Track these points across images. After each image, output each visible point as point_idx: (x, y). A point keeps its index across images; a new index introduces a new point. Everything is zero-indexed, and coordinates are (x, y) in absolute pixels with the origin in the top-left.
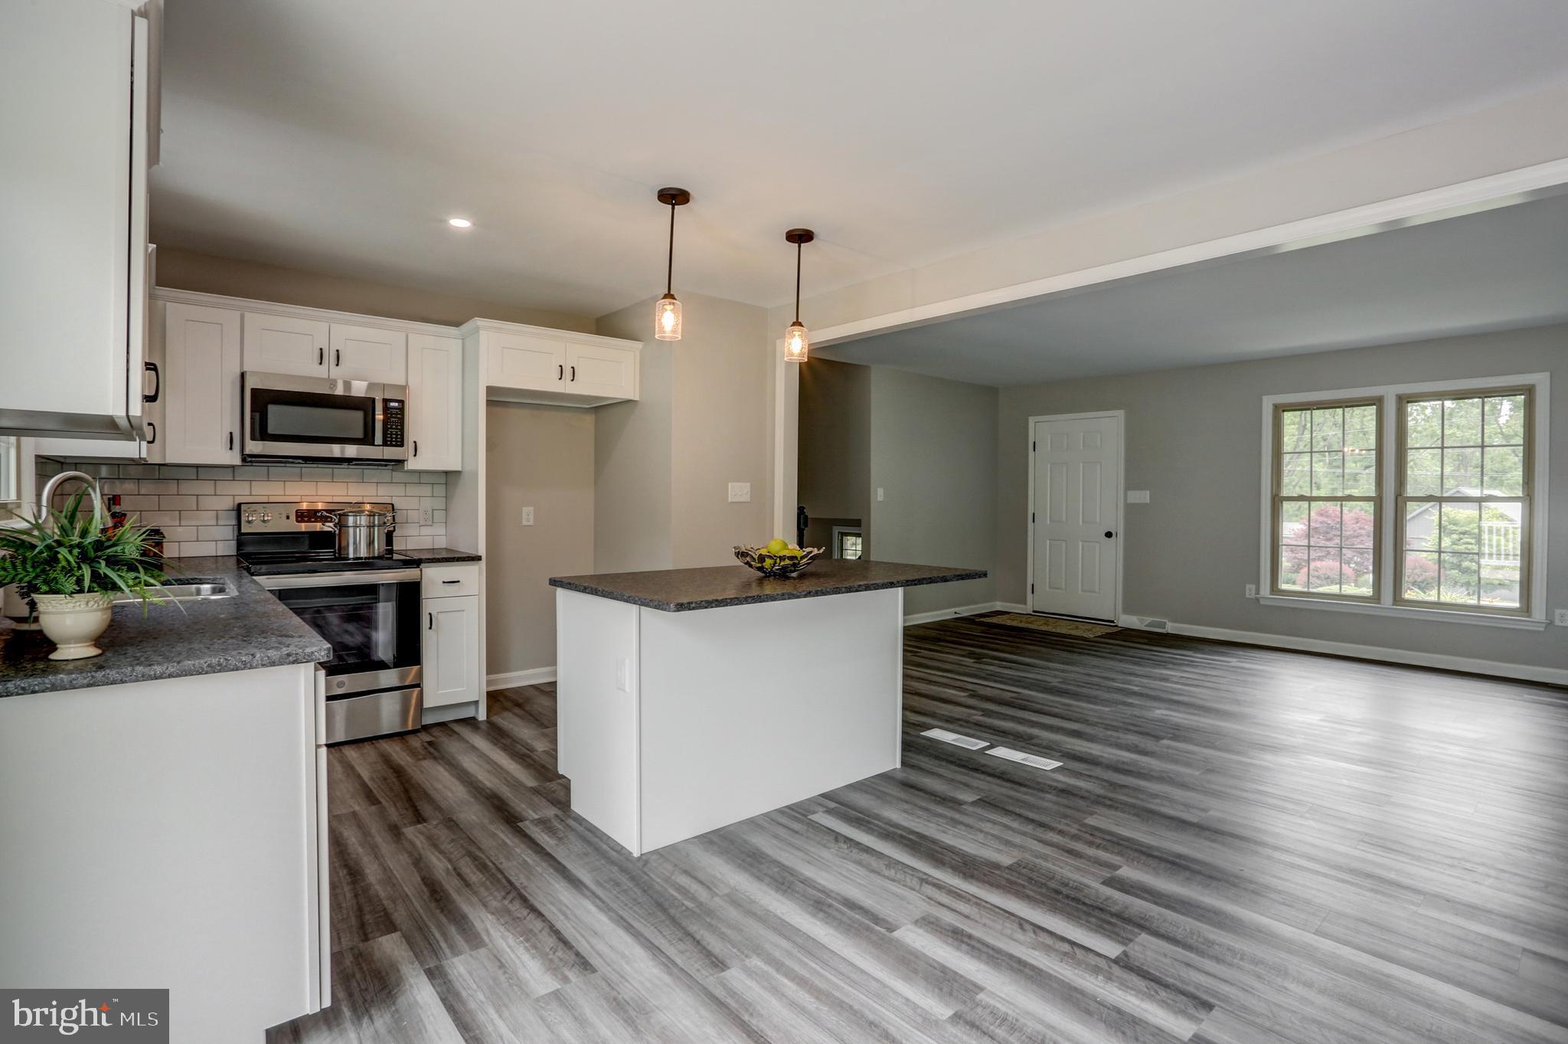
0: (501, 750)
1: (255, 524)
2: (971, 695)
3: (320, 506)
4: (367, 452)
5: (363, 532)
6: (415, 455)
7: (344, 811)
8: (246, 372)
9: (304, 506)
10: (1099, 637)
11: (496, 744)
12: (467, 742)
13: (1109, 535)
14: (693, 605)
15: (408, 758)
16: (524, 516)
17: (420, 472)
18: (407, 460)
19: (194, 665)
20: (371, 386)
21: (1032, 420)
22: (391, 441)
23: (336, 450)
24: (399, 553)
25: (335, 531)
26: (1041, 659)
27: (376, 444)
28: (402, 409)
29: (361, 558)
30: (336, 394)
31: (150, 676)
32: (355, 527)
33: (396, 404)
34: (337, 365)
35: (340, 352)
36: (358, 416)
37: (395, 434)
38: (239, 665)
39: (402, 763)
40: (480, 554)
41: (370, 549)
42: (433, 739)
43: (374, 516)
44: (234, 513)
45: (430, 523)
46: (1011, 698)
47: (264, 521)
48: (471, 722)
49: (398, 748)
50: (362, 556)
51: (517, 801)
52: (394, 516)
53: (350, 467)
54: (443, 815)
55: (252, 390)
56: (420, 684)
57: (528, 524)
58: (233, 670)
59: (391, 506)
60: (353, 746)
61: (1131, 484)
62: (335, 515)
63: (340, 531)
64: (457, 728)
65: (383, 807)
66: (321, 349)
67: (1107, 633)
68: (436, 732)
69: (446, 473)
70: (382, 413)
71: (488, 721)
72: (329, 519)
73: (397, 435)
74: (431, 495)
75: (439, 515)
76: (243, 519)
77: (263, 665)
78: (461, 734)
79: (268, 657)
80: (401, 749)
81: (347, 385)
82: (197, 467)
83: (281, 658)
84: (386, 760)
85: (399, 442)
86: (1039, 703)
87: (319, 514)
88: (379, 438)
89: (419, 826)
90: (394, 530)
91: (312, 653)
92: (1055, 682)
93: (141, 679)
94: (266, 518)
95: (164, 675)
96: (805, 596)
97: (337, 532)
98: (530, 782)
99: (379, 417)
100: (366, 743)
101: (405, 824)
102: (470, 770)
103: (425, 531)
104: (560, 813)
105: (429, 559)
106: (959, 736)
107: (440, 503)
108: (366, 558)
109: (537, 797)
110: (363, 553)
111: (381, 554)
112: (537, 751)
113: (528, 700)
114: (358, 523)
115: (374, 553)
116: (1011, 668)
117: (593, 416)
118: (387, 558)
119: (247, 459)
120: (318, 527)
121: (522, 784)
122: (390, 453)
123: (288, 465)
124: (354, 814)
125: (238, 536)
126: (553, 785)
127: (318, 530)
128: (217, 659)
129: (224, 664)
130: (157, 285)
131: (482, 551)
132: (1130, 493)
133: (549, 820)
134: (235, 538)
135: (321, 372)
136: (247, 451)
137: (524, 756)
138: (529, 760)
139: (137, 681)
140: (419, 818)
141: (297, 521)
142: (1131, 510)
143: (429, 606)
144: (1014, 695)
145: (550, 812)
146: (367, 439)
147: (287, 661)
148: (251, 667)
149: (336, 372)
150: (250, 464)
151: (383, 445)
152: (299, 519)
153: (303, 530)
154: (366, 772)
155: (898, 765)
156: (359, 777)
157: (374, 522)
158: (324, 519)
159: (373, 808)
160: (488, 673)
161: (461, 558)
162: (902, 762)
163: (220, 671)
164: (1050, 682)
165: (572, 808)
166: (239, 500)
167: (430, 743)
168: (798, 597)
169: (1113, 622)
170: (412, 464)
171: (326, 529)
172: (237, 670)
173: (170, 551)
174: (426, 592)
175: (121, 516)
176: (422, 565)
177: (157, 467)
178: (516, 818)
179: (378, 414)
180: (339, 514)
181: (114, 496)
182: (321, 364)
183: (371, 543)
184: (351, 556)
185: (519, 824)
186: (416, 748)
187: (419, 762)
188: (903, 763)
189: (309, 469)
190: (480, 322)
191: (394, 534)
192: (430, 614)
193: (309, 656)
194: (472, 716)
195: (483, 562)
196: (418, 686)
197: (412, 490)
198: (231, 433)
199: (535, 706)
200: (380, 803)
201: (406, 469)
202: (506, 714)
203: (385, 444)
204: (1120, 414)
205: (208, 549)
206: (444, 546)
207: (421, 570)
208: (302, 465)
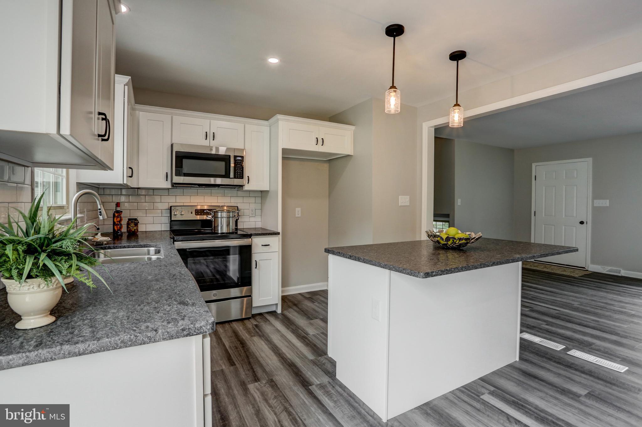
0: (292, 333)
1: (178, 217)
2: (530, 310)
3: (206, 208)
4: (226, 181)
5: (225, 221)
6: (248, 183)
7: (218, 369)
8: (173, 143)
9: (199, 208)
10: (581, 276)
11: (288, 329)
12: (274, 326)
13: (582, 223)
14: (434, 273)
15: (247, 335)
16: (296, 212)
17: (250, 191)
18: (245, 185)
19: (110, 342)
20: (228, 149)
21: (534, 165)
22: (238, 176)
23: (212, 181)
24: (241, 230)
25: (212, 220)
26: (557, 288)
27: (231, 177)
28: (242, 161)
29: (224, 233)
30: (212, 153)
31: (75, 353)
32: (222, 218)
33: (240, 158)
34: (213, 140)
35: (215, 134)
36: (223, 164)
37: (239, 173)
38: (146, 339)
39: (244, 338)
40: (279, 231)
41: (228, 227)
42: (257, 323)
43: (230, 212)
44: (169, 211)
45: (254, 215)
46: (556, 313)
47: (181, 214)
48: (273, 313)
49: (241, 328)
50: (224, 232)
51: (305, 369)
52: (238, 213)
53: (219, 189)
54: (268, 377)
55: (176, 152)
56: (251, 295)
57: (299, 216)
58: (141, 344)
59: (237, 207)
60: (221, 325)
61: (596, 196)
62: (212, 212)
63: (214, 219)
64: (268, 317)
65: (237, 368)
66: (206, 132)
67: (585, 275)
68: (258, 318)
69: (262, 192)
70: (233, 163)
71: (282, 314)
72: (210, 214)
73: (240, 173)
74: (254, 202)
75: (258, 212)
76: (173, 213)
77: (164, 339)
78: (270, 320)
79: (168, 332)
80: (243, 328)
81: (217, 149)
82: (154, 189)
83: (178, 332)
84: (236, 334)
85: (241, 176)
86: (576, 318)
87: (205, 211)
88: (232, 175)
89: (256, 384)
90: (238, 219)
91: (201, 327)
92: (576, 304)
93: (68, 356)
94: (182, 213)
95: (87, 352)
96: (492, 265)
97: (213, 220)
98: (311, 357)
99: (232, 165)
100: (226, 324)
101: (249, 382)
102: (277, 345)
103: (252, 219)
104: (331, 381)
105: (255, 234)
106: (542, 339)
107: (259, 206)
108: (226, 233)
109: (316, 367)
110: (225, 230)
111: (233, 231)
112: (309, 334)
113: (299, 302)
114: (223, 216)
115: (230, 231)
116: (543, 294)
117: (328, 164)
118: (235, 233)
119: (175, 185)
120: (205, 217)
121: (306, 357)
122: (237, 182)
123: (192, 188)
124: (222, 371)
125: (170, 222)
126: (322, 359)
127: (205, 219)
128: (129, 336)
129: (134, 340)
130: (135, 104)
131: (280, 230)
132: (595, 201)
133: (326, 386)
134: (169, 222)
135: (206, 143)
136: (174, 182)
137: (303, 338)
138: (306, 340)
139: (64, 358)
140: (256, 379)
141: (196, 215)
142: (596, 210)
143: (256, 257)
144: (557, 312)
145: (325, 379)
146: (227, 175)
147: (182, 334)
148: (155, 341)
149: (213, 143)
150: (175, 188)
151: (234, 178)
152: (197, 214)
153: (198, 219)
154: (227, 343)
155: (517, 359)
156: (224, 345)
157: (230, 216)
158: (207, 214)
159: (232, 368)
160: (282, 287)
161: (270, 233)
162: (519, 357)
163: (131, 346)
164: (573, 305)
165: (337, 377)
166: (171, 204)
167: (256, 326)
168: (488, 266)
169: (584, 268)
170: (247, 187)
171: (208, 218)
172: (144, 344)
173: (142, 228)
174: (254, 250)
175: (120, 212)
176: (252, 237)
177: (136, 189)
178: (307, 382)
179: (232, 164)
180: (214, 212)
181: (117, 203)
182: (206, 139)
183: (228, 225)
184: (220, 232)
185: (310, 387)
186: (250, 329)
187: (252, 338)
188: (521, 358)
189: (201, 190)
190: (279, 116)
191: (238, 221)
192: (256, 261)
193: (198, 330)
194: (274, 310)
195: (280, 236)
196: (250, 296)
197: (246, 200)
198: (167, 173)
199: (303, 306)
200: (235, 365)
201: (244, 189)
202: (290, 310)
203: (235, 177)
204: (590, 160)
205: (157, 228)
206: (260, 227)
207: (252, 240)
208: (197, 188)
